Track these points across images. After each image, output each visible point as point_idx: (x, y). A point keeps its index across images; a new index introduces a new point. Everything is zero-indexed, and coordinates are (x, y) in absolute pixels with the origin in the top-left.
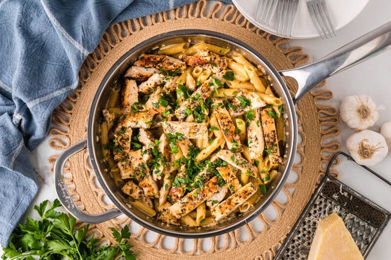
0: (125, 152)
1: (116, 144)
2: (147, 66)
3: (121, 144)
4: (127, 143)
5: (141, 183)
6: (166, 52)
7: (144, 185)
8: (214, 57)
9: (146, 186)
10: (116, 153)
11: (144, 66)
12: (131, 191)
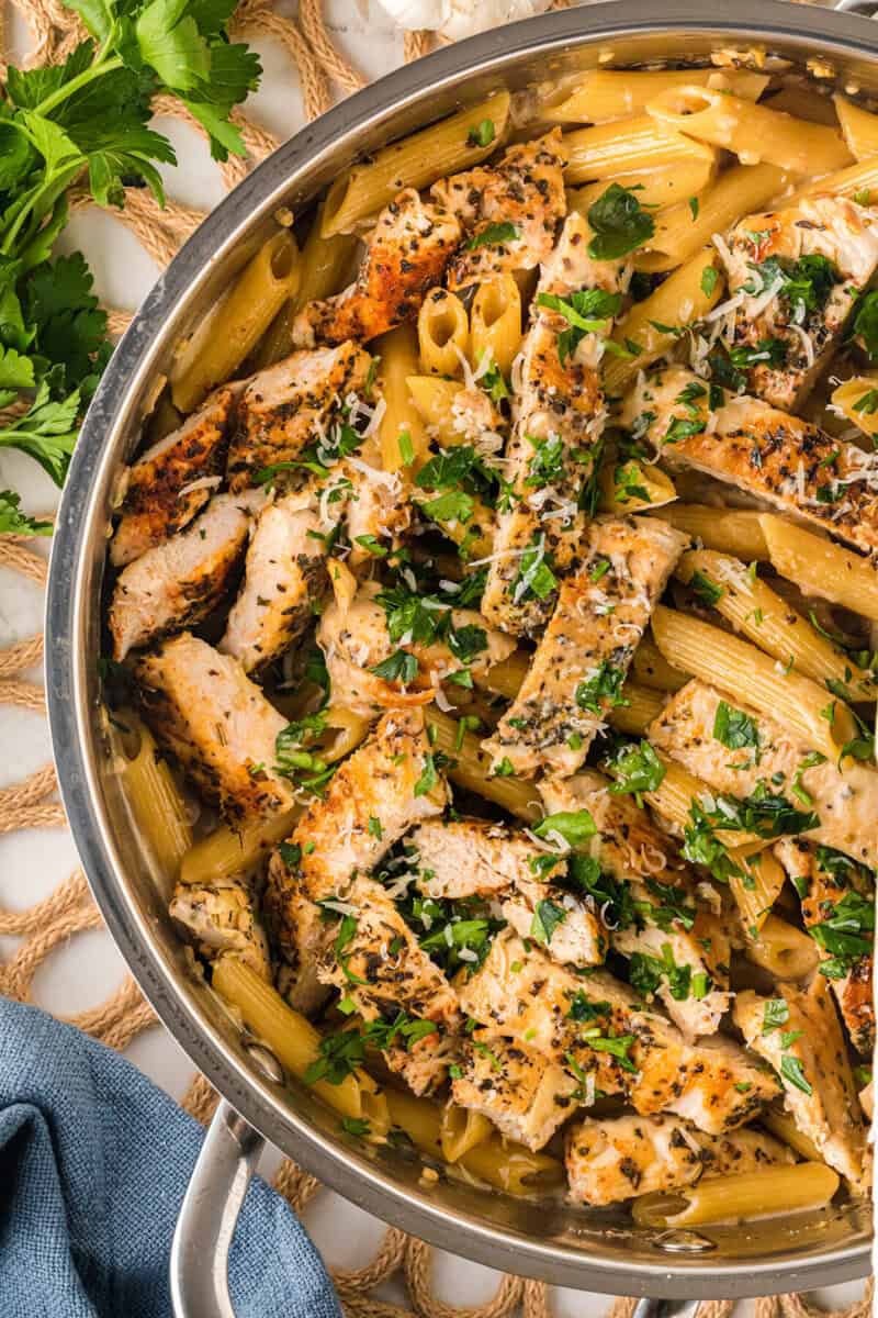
0: (440, 1013)
1: (370, 1014)
2: (185, 519)
3: (386, 992)
4: (410, 966)
5: (642, 1096)
6: (216, 366)
7: (664, 1088)
8: (466, 193)
9: (677, 1089)
10: (400, 1055)
11: (170, 532)
12: (631, 1170)
